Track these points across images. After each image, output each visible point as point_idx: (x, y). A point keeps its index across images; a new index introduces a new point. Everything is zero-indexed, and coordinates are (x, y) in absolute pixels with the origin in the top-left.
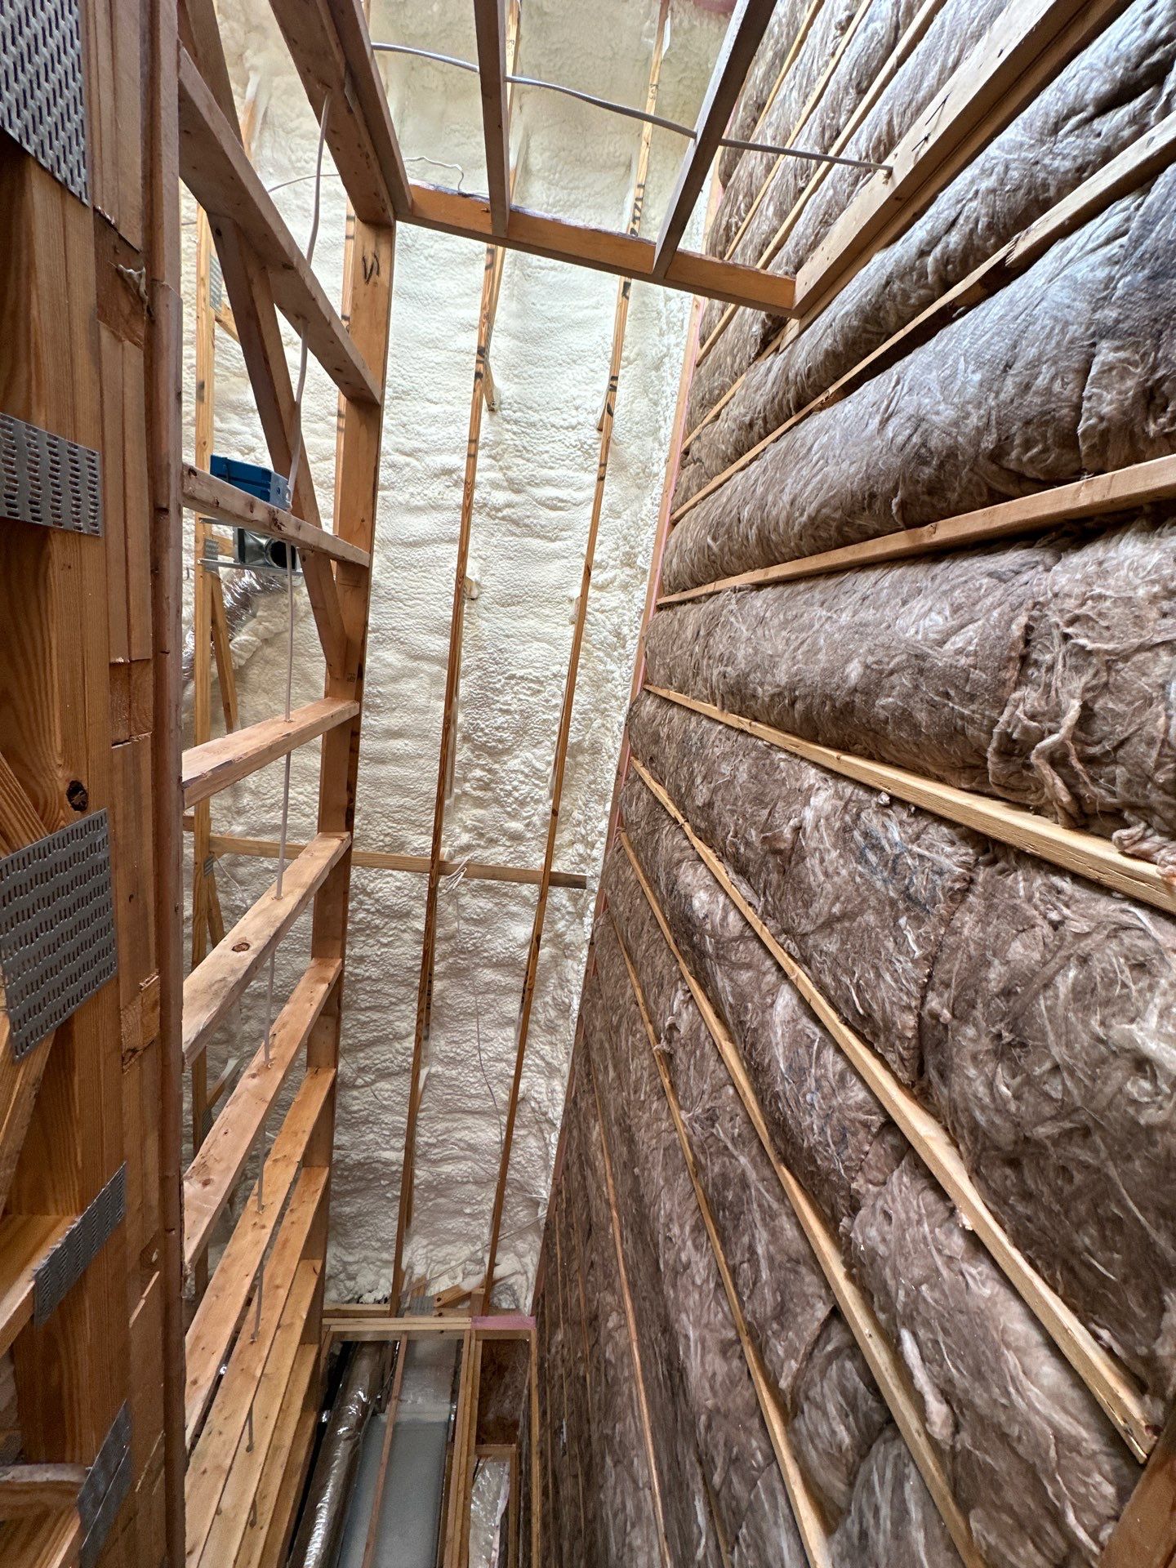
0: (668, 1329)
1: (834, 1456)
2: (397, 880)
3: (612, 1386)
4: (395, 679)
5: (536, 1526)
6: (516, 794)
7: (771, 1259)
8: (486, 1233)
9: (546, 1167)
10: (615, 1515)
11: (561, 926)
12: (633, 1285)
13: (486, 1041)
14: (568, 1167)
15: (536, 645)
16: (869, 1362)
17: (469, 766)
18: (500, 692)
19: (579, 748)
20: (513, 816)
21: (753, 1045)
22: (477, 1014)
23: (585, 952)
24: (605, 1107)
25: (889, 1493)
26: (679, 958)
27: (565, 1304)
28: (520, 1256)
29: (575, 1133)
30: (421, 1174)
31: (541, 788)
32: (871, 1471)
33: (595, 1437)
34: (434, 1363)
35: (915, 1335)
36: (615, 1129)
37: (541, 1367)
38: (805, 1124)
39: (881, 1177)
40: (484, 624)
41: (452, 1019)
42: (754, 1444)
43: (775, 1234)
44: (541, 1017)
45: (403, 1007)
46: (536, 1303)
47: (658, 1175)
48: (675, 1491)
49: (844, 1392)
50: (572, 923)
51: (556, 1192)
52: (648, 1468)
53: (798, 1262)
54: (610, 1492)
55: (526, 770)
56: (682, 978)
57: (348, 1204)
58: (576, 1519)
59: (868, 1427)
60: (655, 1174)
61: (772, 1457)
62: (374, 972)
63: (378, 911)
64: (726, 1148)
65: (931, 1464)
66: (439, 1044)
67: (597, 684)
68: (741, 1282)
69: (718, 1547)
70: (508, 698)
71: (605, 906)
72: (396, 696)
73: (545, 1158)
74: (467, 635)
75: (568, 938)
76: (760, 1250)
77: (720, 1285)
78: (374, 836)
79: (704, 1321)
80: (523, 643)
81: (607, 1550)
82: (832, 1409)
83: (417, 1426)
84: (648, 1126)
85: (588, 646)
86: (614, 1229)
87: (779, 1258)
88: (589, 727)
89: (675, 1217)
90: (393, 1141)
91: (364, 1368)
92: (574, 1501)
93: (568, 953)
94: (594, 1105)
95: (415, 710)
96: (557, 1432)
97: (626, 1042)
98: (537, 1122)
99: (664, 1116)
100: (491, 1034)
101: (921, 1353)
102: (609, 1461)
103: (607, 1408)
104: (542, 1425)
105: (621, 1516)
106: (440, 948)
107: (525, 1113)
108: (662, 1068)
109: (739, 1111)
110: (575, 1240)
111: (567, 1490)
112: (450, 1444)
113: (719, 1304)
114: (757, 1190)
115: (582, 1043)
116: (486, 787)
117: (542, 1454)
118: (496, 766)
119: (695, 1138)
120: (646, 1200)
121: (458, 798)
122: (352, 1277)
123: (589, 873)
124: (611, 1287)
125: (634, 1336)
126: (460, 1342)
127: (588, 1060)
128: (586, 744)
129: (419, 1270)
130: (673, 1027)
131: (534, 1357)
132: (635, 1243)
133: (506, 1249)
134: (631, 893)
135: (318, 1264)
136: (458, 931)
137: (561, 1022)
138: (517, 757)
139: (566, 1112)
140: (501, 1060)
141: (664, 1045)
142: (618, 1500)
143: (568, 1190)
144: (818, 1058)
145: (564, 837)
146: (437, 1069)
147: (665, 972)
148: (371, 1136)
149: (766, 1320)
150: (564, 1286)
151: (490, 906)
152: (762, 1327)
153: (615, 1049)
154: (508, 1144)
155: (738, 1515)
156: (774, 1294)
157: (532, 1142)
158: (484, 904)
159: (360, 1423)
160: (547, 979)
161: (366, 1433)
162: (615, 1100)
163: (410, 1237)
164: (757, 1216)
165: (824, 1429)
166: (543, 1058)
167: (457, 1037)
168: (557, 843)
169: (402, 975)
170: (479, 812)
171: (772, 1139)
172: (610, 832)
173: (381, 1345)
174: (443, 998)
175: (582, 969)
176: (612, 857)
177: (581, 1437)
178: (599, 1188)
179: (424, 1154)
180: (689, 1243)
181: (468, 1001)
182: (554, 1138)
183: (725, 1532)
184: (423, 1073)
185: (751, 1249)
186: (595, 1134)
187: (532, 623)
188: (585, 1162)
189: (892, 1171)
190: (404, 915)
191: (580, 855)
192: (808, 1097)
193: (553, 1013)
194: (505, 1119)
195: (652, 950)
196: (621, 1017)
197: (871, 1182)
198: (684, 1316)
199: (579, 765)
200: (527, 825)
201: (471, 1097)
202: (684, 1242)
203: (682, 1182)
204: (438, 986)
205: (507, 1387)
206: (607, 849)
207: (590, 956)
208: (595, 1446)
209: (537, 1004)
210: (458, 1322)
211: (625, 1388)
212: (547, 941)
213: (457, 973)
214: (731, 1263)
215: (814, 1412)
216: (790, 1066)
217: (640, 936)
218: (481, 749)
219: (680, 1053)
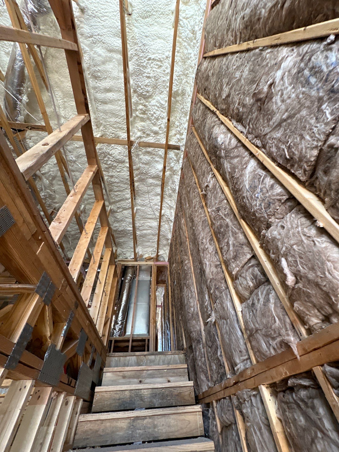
0: (201, 263)
1: (247, 288)
2: (119, 150)
3: (186, 274)
4: (104, 63)
5: (170, 297)
6: (155, 115)
7: (234, 245)
8: (156, 246)
9: (170, 231)
10: (186, 297)
11: (172, 164)
12: (192, 254)
13: (152, 200)
14: (176, 231)
15: (159, 41)
16: (264, 268)
17: (137, 104)
18: (145, 67)
19: (177, 93)
20: (154, 125)
21: (236, 183)
22: (148, 192)
23: (180, 172)
24: (185, 215)
25: (264, 296)
26: (211, 164)
27: (175, 259)
28: (165, 251)
29: (177, 222)
30: (138, 233)
31: (164, 113)
32: (258, 292)
33: (182, 283)
34: (146, 270)
35: (286, 259)
36: (188, 219)
37: (170, 271)
38: (253, 204)
39: (281, 216)
40: (136, 30)
41: (142, 194)
42: (223, 285)
43: (236, 238)
44: (167, 193)
45: (127, 191)
46: (169, 259)
47: (200, 228)
48: (201, 293)
49: (253, 275)
50: (176, 164)
51: (173, 236)
52: (194, 289)
53: (243, 245)
54: (185, 293)
55: (158, 105)
56: (212, 170)
57: (121, 239)
58: (178, 297)
59: (259, 282)
60: (199, 228)
61: (227, 288)
62: (117, 180)
63: (114, 161)
64: (222, 218)
65: (281, 291)
66: (139, 201)
67: (184, 62)
68: (223, 251)
69: (211, 303)
70: (149, 70)
71: (187, 155)
72: (106, 71)
73: (170, 229)
74: (129, 37)
75: (175, 168)
76: (230, 243)
77: (216, 252)
78: (109, 134)
79: (211, 260)
80: (153, 40)
81: (184, 302)
82: (248, 278)
83: (143, 281)
84: (198, 216)
85: (181, 40)
86: (188, 243)
87: (236, 244)
88: (181, 83)
89: (204, 237)
90: (130, 225)
91: (130, 271)
92: (178, 294)
93: (175, 173)
94: (182, 214)
95: (114, 78)
96: (174, 282)
97: (192, 195)
98: (168, 221)
99: (203, 213)
100: (153, 198)
101: (288, 264)
102: (185, 287)
103: (185, 278)
104: (171, 281)
105: (187, 297)
106: (135, 173)
107: (164, 218)
108: (203, 200)
109: (228, 207)
110: (178, 246)
111: (176, 292)
112: (150, 284)
113: (216, 256)
114: (232, 227)
115: (179, 199)
116: (144, 113)
117: (171, 286)
118: (147, 104)
119: (212, 216)
120: (196, 234)
121: (135, 118)
122: (125, 254)
123: (181, 145)
124: (186, 255)
125: (192, 264)
126: (151, 267)
127: (181, 203)
128: (180, 92)
129: (140, 253)
130: (207, 186)
131: (169, 269)
132: (193, 245)
133: (161, 249)
134: (195, 147)
135: (111, 249)
136: (140, 167)
137: (173, 194)
138: (154, 99)
139: (175, 218)
140: (157, 205)
141: (204, 192)
142: (187, 294)
143: (176, 236)
144: (263, 181)
145: (172, 133)
146: (139, 207)
147: (206, 170)
148: (124, 224)
149: (230, 259)
150: (175, 256)
151: (149, 158)
152: (229, 261)
153: (188, 197)
154: (160, 226)
155: (216, 298)
156: (234, 253)
157: (166, 226)
158: (147, 158)
159: (130, 280)
160: (169, 182)
161: (132, 282)
162: (188, 212)
163: (137, 246)
164: (231, 234)
165: (245, 282)
166: (168, 204)
167: (144, 199)
168: (170, 135)
169: (125, 181)
170: (143, 123)
171: (239, 212)
172: (188, 127)
173: (133, 267)
174: (138, 188)
175: (179, 177)
176: (189, 136)
177: (179, 283)
178: (184, 234)
179: (138, 228)
180: (208, 243)
181: (145, 188)
182: (172, 224)
183: (213, 301)
184: (135, 208)
185: (228, 243)
186: (183, 222)
187: (156, 28)
188: (180, 228)
189: (287, 214)
190: (123, 162)
191: (178, 139)
192: (256, 195)
193: (171, 192)
194: (158, 220)
195: (201, 164)
196: (191, 188)
197: (277, 219)
198: (205, 260)
199: (177, 101)
200: (160, 128)
201: (149, 215)
202: (207, 243)
203: (207, 229)
204: (136, 184)
205: (163, 275)
206: (187, 134)
207: (181, 173)
208: (182, 285)
209: (166, 189)
210: (151, 263)
211: (189, 275)
212: (168, 170)
213: (141, 180)
214: (221, 246)
215: (242, 279)
216: (251, 187)
217: (198, 161)
218: (141, 95)
219: (209, 193)
